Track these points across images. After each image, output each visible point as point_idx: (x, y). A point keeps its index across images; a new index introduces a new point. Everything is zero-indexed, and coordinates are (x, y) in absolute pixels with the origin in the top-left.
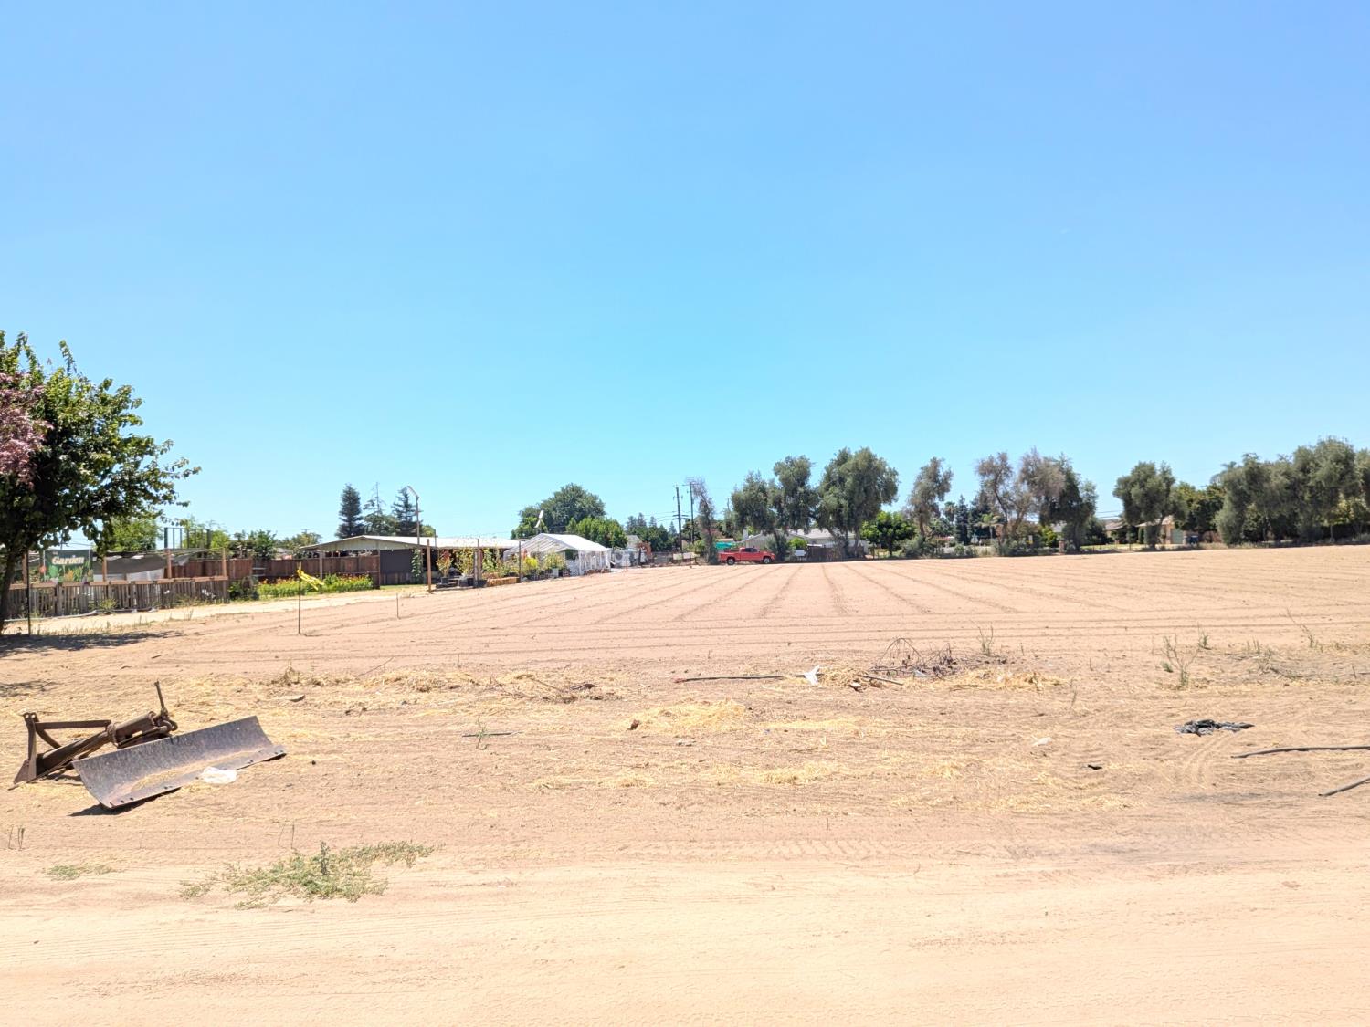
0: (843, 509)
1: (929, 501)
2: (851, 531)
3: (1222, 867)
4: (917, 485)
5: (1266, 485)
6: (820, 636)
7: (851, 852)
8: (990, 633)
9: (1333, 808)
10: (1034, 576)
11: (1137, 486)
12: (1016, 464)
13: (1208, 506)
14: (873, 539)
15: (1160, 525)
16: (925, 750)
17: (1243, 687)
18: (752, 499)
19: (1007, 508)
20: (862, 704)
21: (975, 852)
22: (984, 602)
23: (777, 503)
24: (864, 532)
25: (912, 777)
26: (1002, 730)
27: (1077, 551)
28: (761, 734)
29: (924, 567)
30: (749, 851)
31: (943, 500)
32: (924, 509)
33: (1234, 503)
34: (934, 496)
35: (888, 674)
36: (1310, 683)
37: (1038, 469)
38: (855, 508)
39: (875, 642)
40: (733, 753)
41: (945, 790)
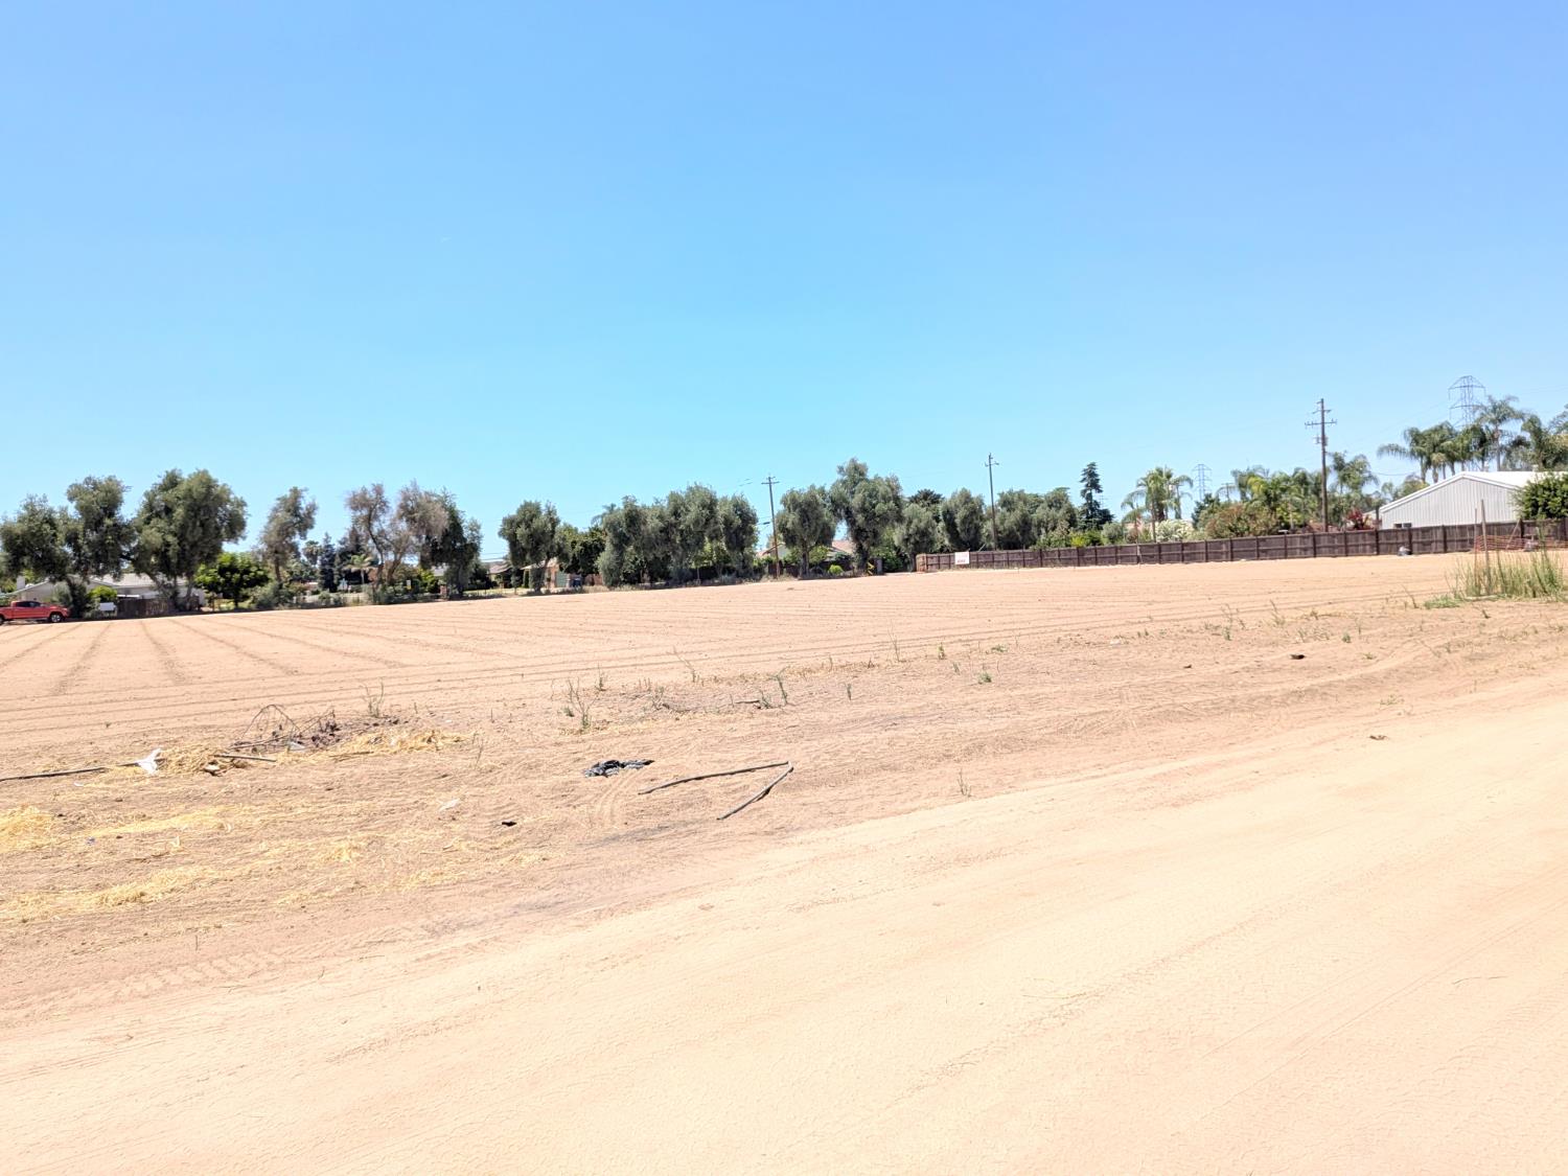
0: (171, 548)
1: (287, 539)
2: (181, 576)
3: (643, 904)
4: (272, 519)
5: (643, 528)
6: (152, 711)
7: (234, 970)
8: (379, 692)
9: (729, 829)
10: (418, 625)
11: (523, 526)
12: (393, 499)
13: (591, 550)
14: (211, 587)
15: (544, 568)
16: (311, 835)
17: (639, 725)
18: (34, 535)
19: (382, 548)
20: (223, 790)
21: (388, 939)
22: (363, 657)
23: (72, 539)
24: (198, 578)
25: (301, 868)
26: (402, 798)
27: (461, 597)
28: (82, 846)
29: (281, 619)
30: (84, 998)
31: (305, 539)
32: (281, 549)
33: (615, 546)
34: (294, 534)
35: (255, 750)
36: (697, 715)
37: (418, 505)
38: (187, 547)
39: (230, 714)
40: (41, 876)
41: (344, 876)
